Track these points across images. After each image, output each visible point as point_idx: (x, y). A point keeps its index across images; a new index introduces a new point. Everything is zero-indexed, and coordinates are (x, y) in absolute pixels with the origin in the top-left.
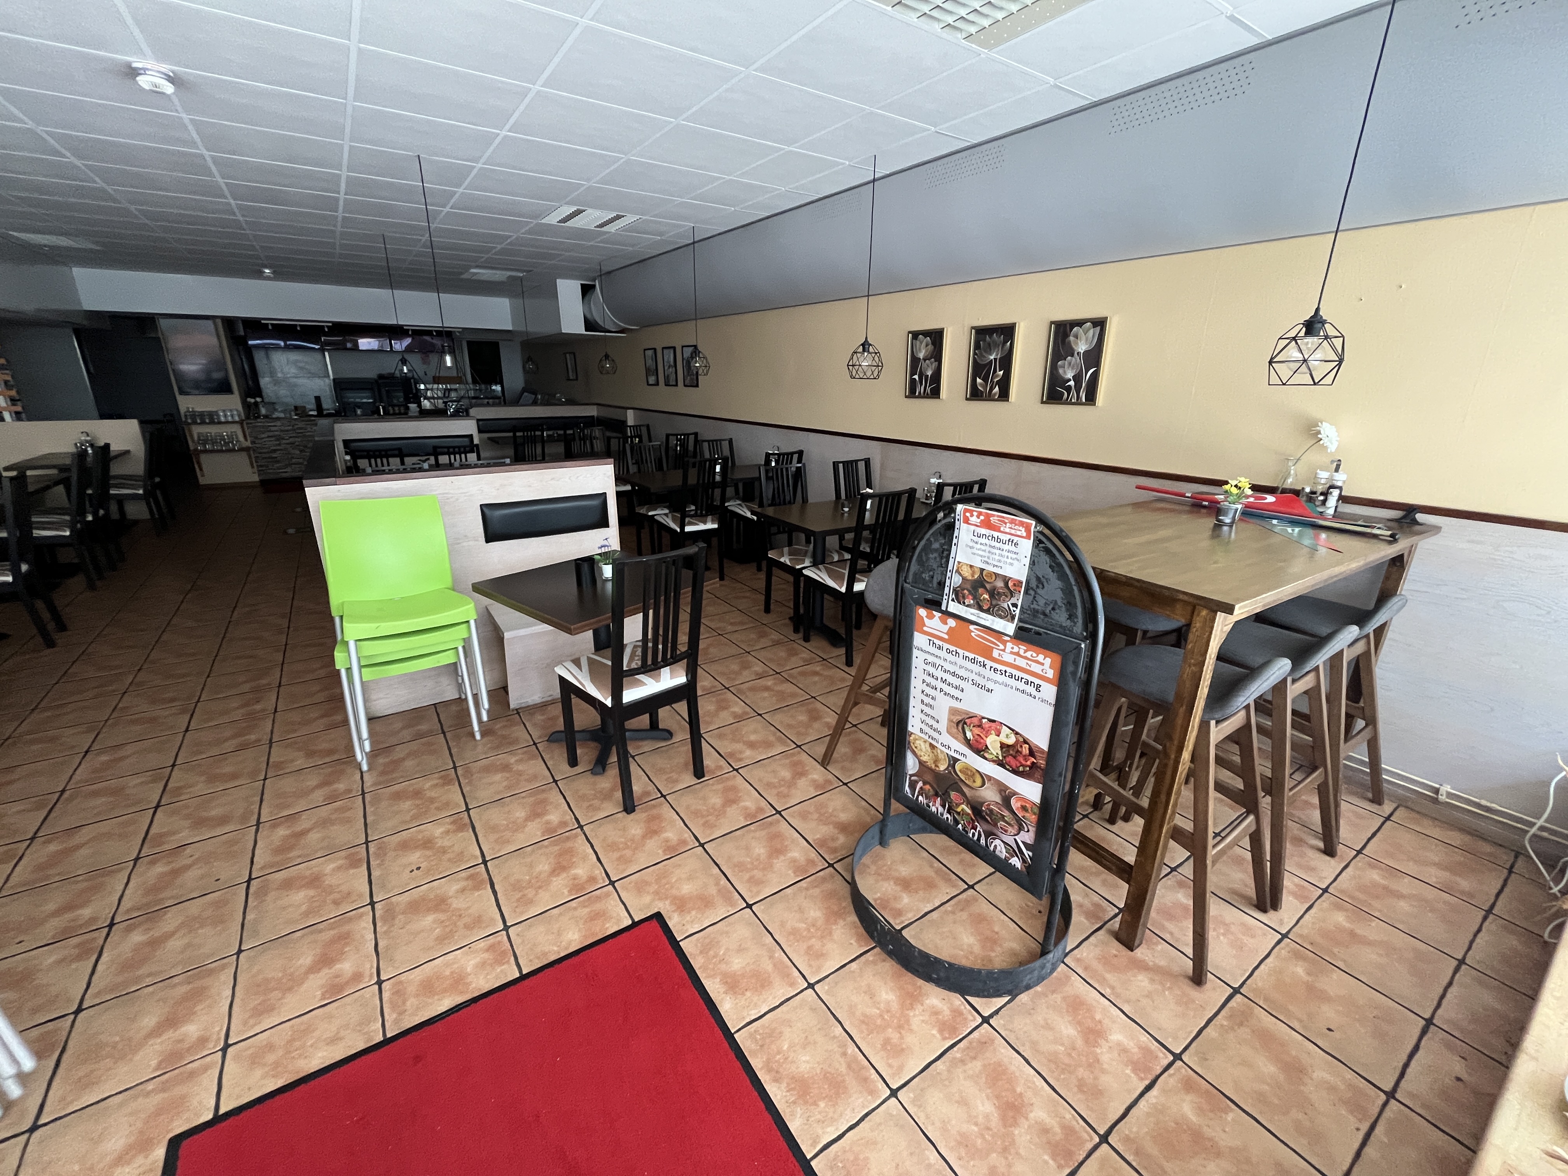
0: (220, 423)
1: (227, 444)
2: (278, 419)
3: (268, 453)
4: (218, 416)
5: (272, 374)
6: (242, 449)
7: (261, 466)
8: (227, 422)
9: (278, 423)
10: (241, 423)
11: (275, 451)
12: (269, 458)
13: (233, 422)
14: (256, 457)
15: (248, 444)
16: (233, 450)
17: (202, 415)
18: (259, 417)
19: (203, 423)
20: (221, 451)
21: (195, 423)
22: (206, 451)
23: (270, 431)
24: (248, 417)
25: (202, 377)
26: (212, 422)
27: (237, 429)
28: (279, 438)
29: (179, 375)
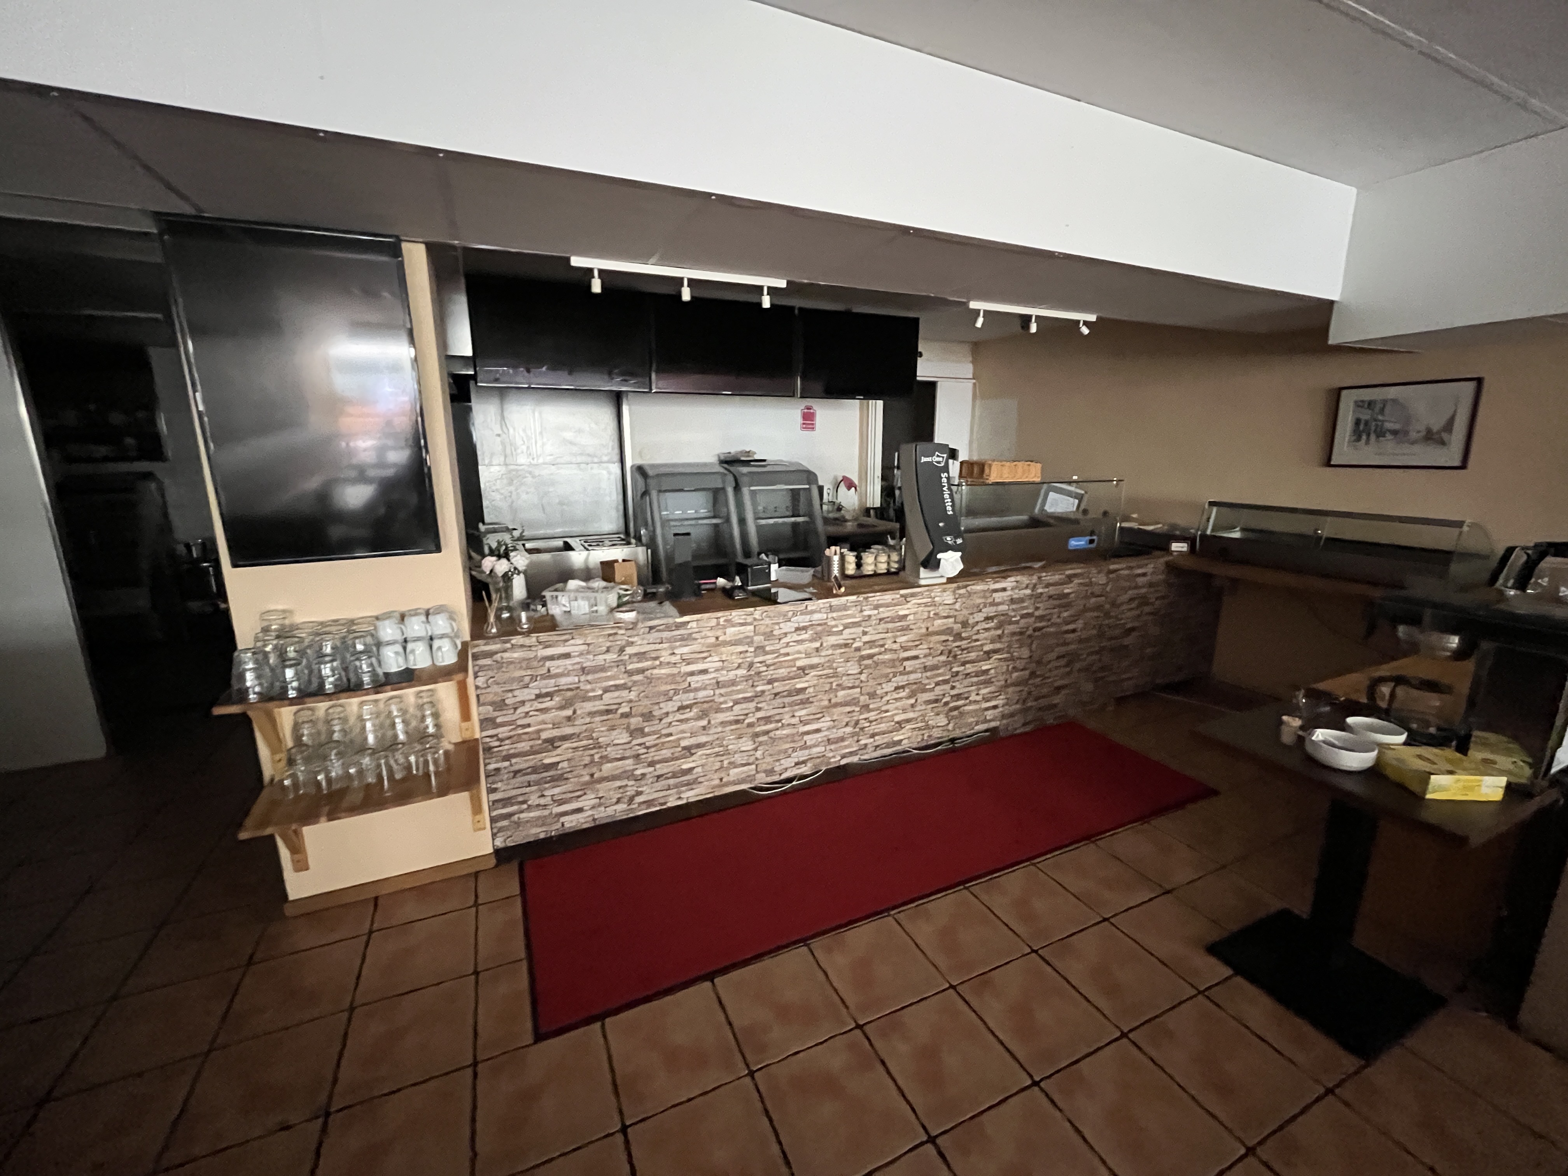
3: (533, 752)
7: (506, 802)
12: (535, 770)
15: (473, 731)
18: (514, 630)
23: (548, 675)
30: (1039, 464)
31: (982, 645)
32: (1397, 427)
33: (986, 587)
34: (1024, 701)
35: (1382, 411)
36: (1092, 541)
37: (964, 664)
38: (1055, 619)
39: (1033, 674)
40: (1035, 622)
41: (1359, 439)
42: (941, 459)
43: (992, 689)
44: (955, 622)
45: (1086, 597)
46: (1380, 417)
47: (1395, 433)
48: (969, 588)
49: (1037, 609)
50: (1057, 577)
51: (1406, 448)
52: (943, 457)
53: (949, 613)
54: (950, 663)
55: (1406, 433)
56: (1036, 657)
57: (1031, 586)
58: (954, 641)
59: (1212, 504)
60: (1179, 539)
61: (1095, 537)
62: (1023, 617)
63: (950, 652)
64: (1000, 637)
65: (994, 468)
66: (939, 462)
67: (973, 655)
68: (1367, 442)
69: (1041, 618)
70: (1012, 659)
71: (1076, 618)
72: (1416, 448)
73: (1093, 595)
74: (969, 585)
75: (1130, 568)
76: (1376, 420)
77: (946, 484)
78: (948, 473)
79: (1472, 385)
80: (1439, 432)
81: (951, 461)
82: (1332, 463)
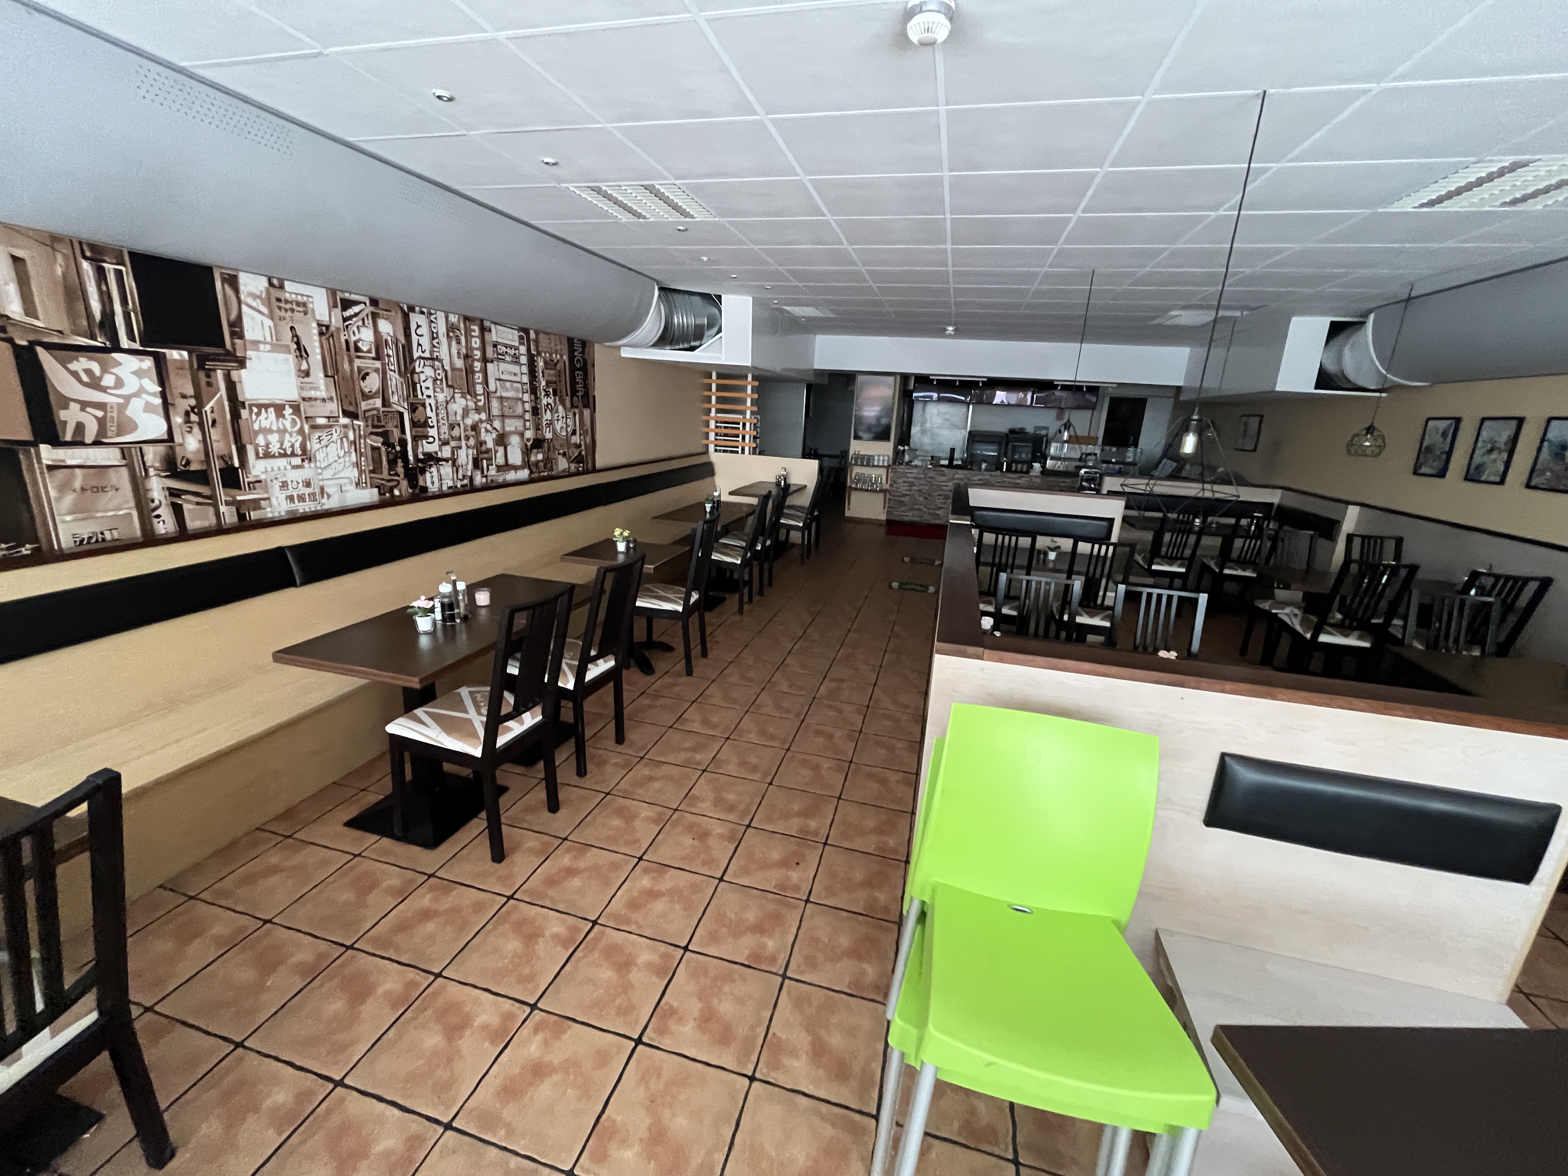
0: (874, 466)
1: (872, 484)
2: (916, 466)
3: (899, 496)
4: (874, 460)
5: (923, 423)
6: (881, 491)
8: (878, 466)
9: (915, 471)
10: (888, 467)
11: (904, 495)
12: (899, 501)
13: (883, 466)
14: (890, 499)
15: (887, 486)
16: (876, 491)
17: (863, 457)
18: (902, 464)
19: (862, 465)
20: (867, 490)
21: (856, 464)
22: (856, 489)
23: (907, 477)
24: (894, 463)
25: (873, 422)
26: (868, 465)
27: (883, 472)
28: (911, 484)
29: (859, 419)
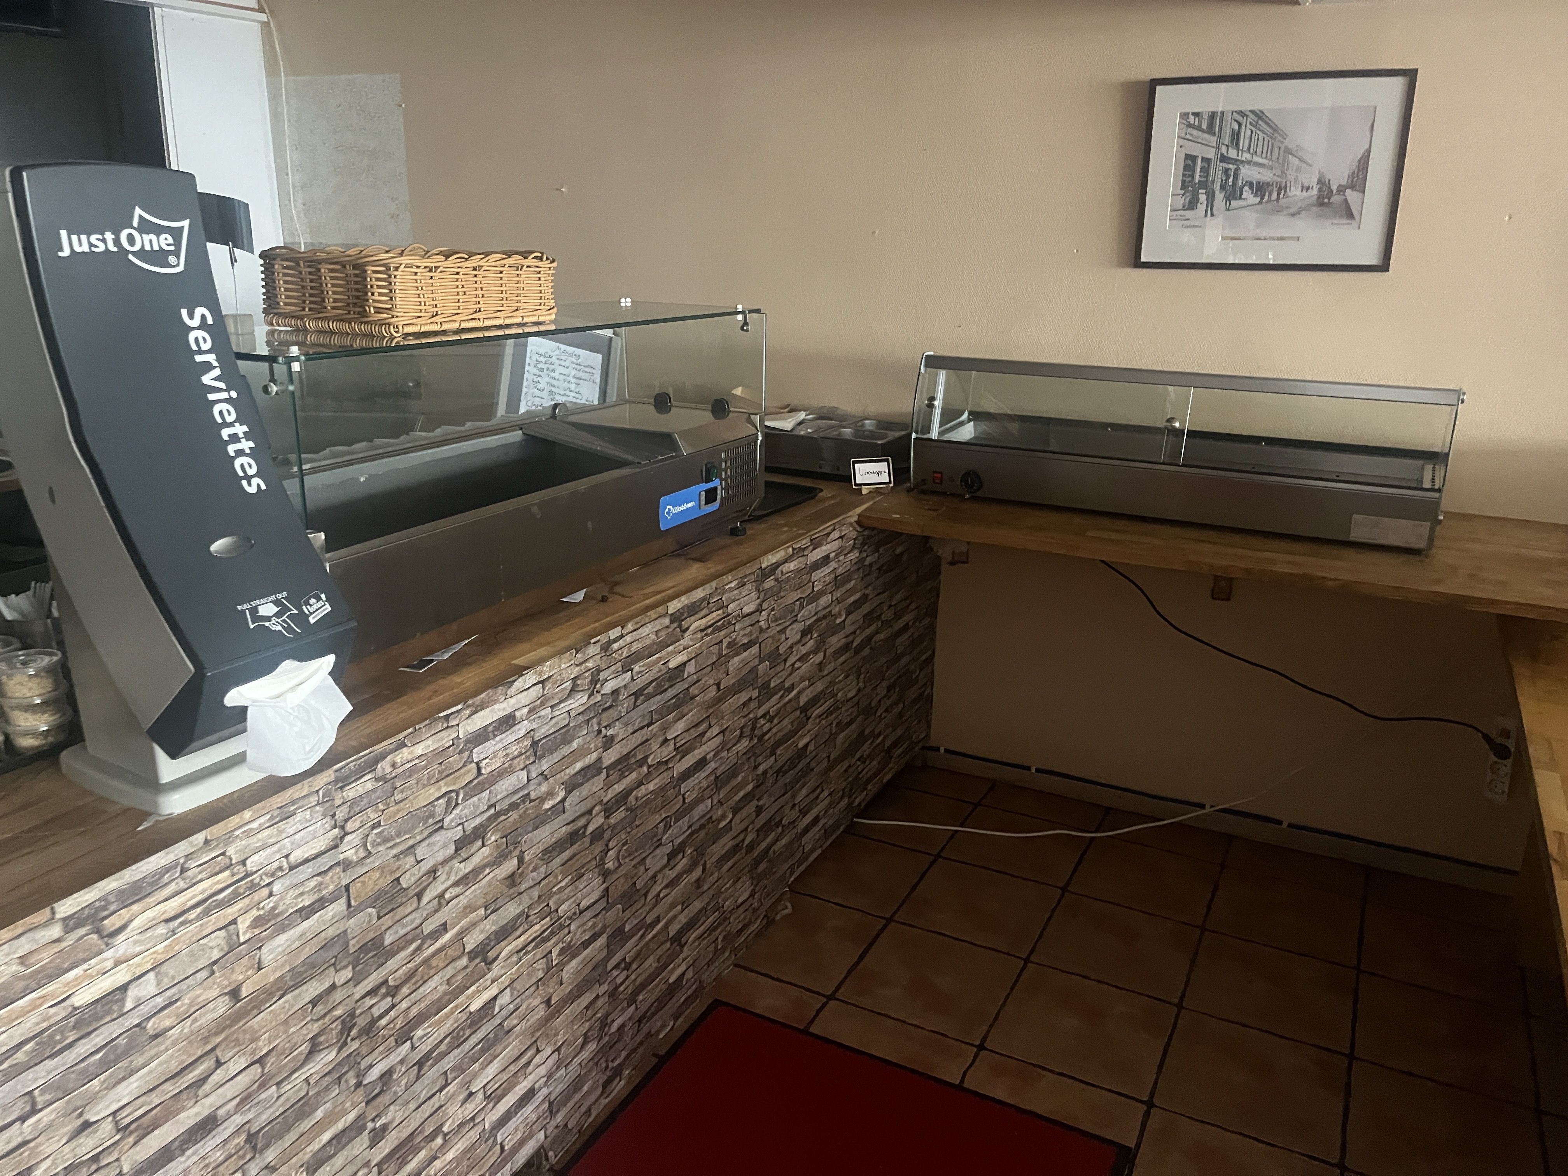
30: (545, 264)
31: (460, 937)
32: (1266, 176)
33: (446, 739)
34: (604, 1023)
35: (1236, 136)
36: (711, 495)
37: (404, 1035)
38: (658, 753)
39: (618, 936)
40: (608, 786)
41: (1192, 205)
42: (165, 241)
43: (511, 1048)
44: (351, 910)
45: (722, 660)
46: (1233, 153)
47: (1260, 189)
48: (384, 767)
49: (608, 743)
50: (648, 633)
51: (1281, 225)
52: (176, 233)
53: (319, 887)
54: (352, 1061)
55: (1282, 189)
56: (620, 887)
57: (584, 683)
58: (356, 980)
59: (935, 362)
60: (870, 453)
61: (716, 483)
62: (571, 786)
63: (347, 1023)
64: (512, 880)
65: (402, 279)
66: (159, 257)
67: (435, 986)
68: (1210, 211)
69: (623, 765)
70: (558, 927)
71: (702, 728)
72: (1303, 226)
73: (736, 648)
74: (382, 757)
75: (799, 552)
76: (1224, 159)
77: (211, 358)
78: (214, 305)
79: (1397, 84)
80: (1342, 189)
81: (217, 252)
82: (1143, 259)
